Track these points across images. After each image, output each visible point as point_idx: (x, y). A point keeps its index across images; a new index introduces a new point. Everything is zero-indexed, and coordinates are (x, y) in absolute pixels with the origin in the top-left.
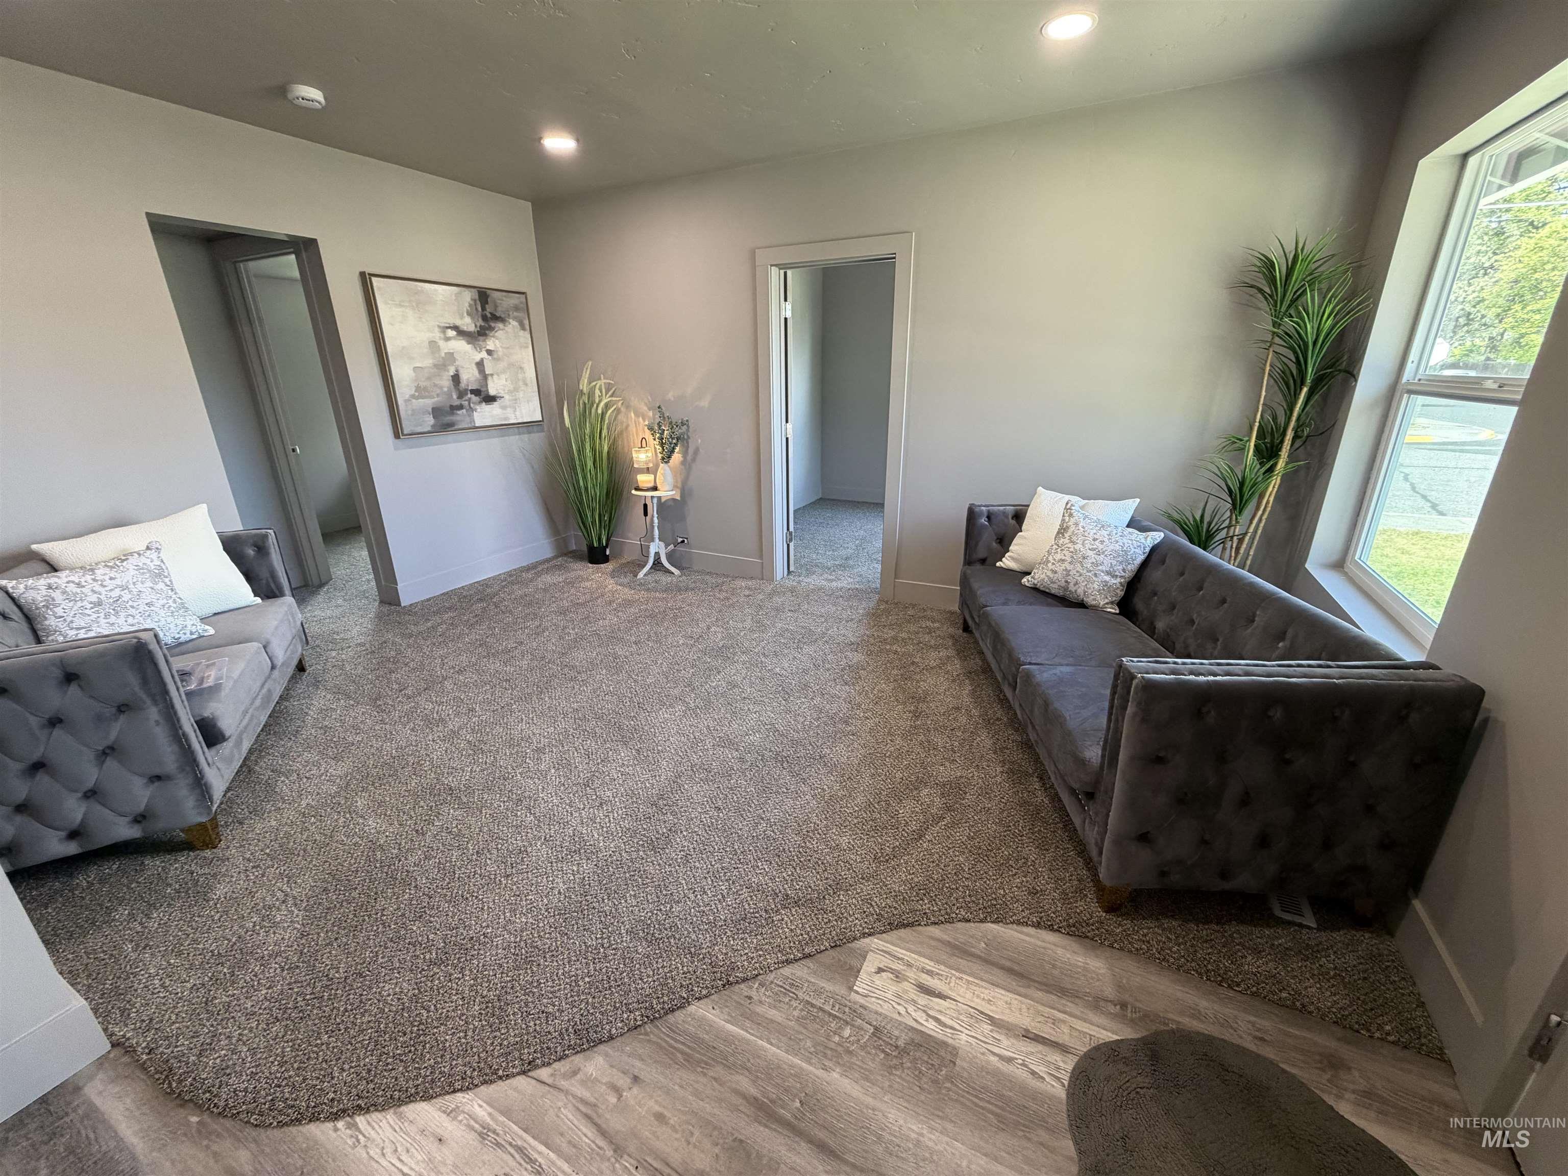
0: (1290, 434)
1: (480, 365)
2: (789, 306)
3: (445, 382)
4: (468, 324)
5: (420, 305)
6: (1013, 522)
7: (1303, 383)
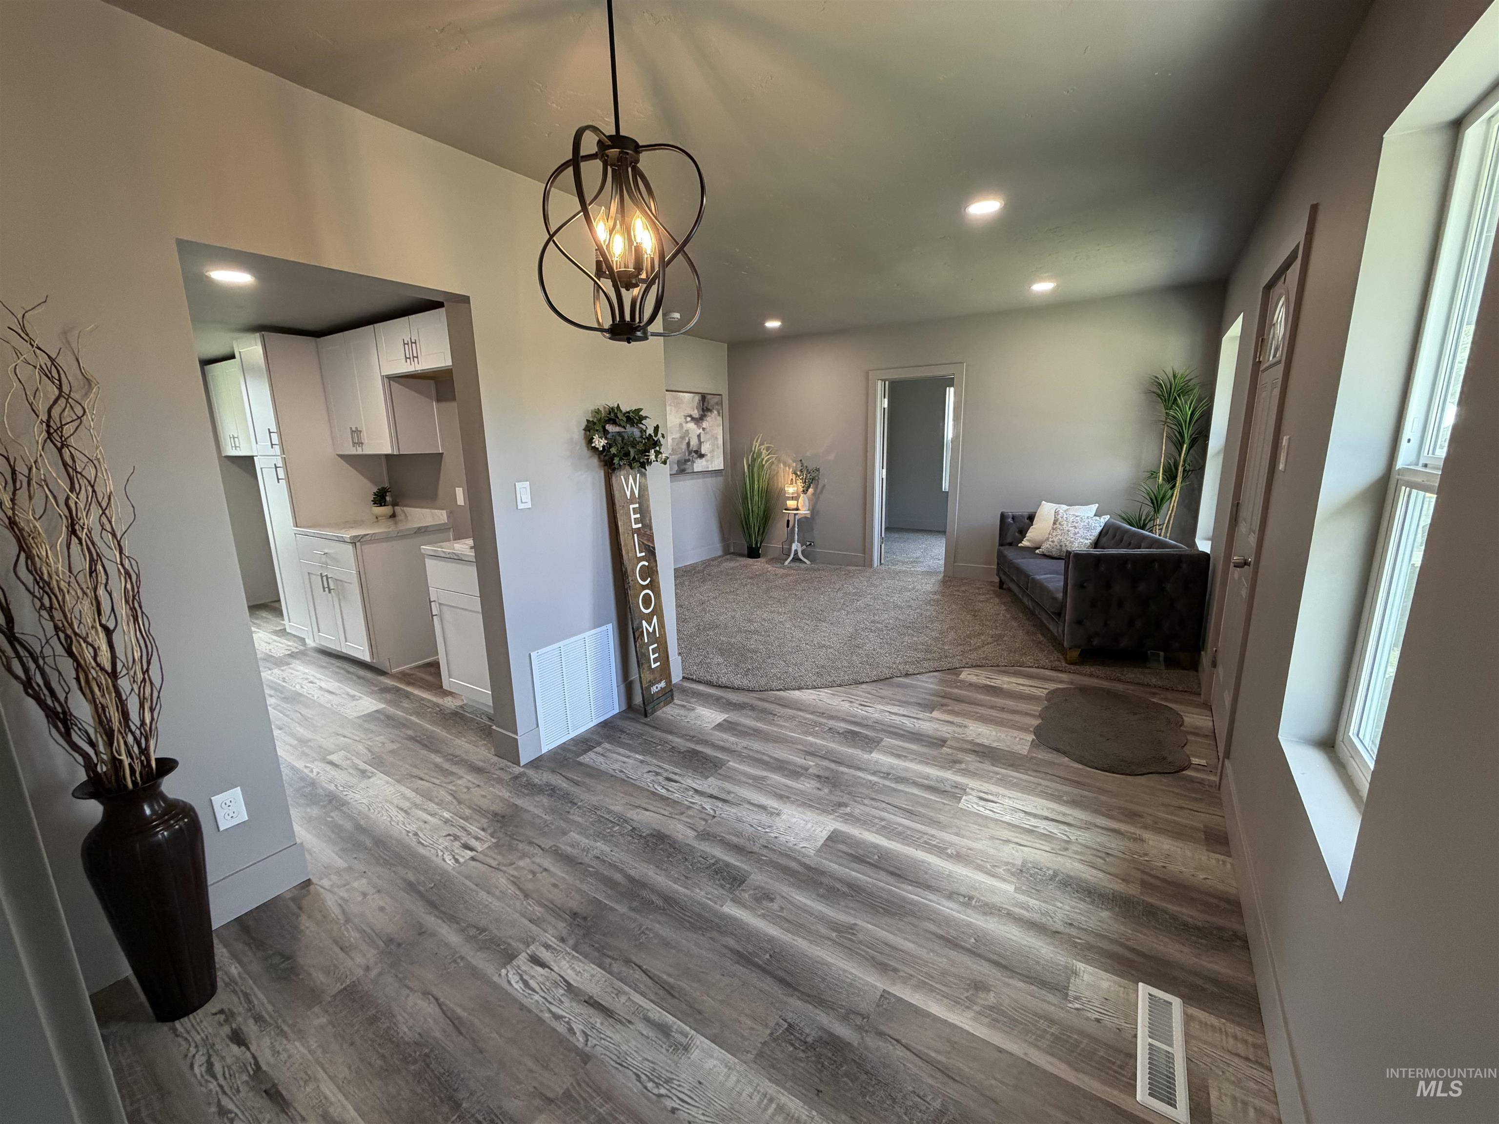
0: (1180, 469)
1: (699, 436)
2: (886, 400)
3: (684, 446)
4: (696, 414)
5: (678, 404)
6: (1027, 521)
7: (1184, 442)
